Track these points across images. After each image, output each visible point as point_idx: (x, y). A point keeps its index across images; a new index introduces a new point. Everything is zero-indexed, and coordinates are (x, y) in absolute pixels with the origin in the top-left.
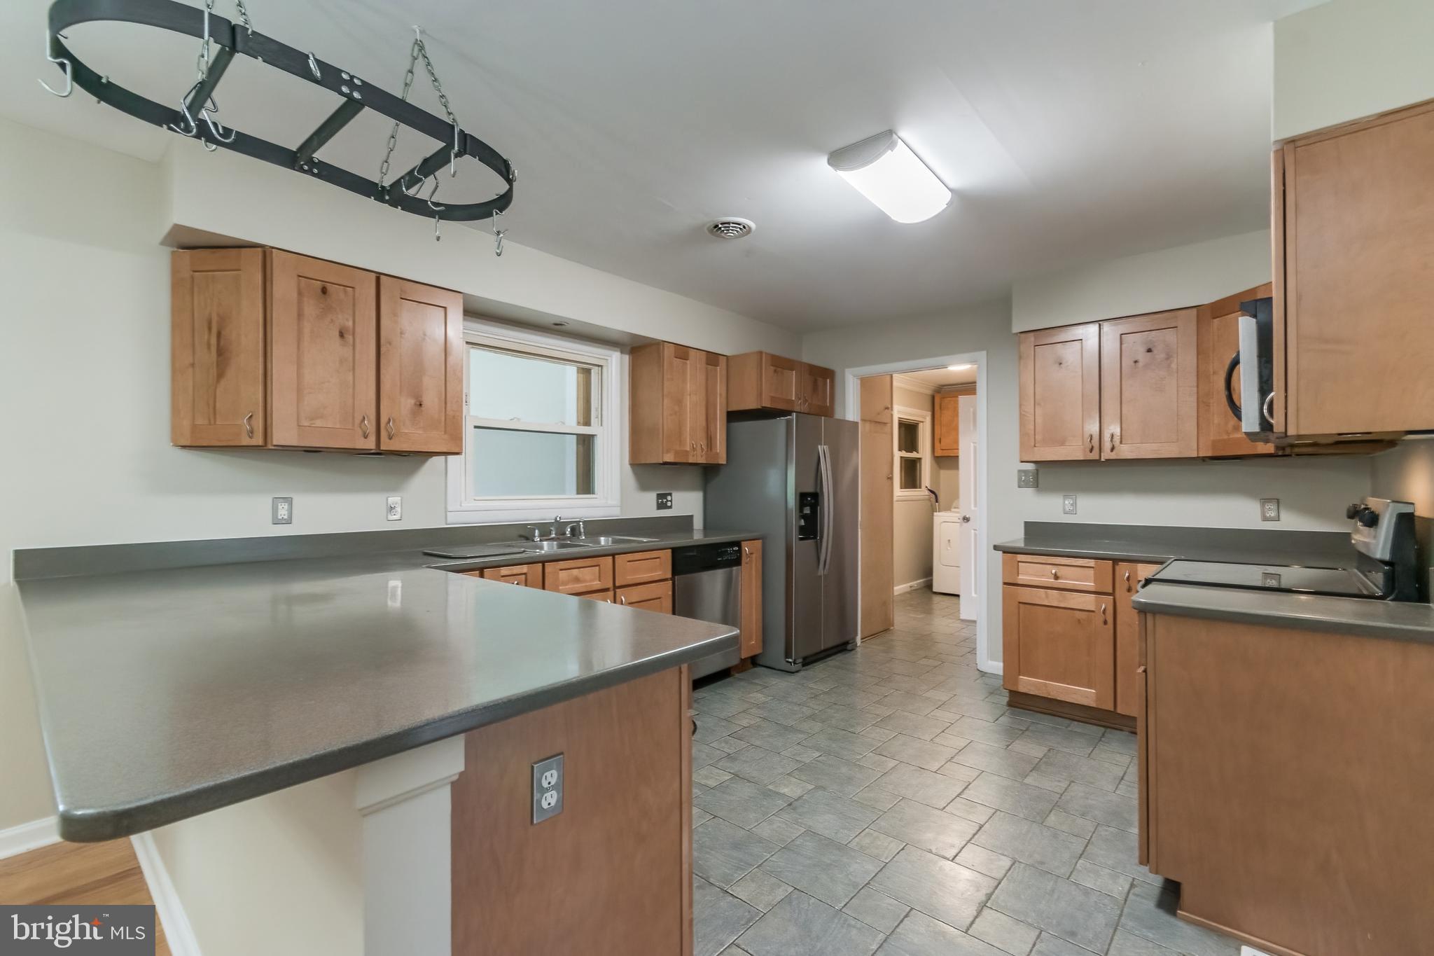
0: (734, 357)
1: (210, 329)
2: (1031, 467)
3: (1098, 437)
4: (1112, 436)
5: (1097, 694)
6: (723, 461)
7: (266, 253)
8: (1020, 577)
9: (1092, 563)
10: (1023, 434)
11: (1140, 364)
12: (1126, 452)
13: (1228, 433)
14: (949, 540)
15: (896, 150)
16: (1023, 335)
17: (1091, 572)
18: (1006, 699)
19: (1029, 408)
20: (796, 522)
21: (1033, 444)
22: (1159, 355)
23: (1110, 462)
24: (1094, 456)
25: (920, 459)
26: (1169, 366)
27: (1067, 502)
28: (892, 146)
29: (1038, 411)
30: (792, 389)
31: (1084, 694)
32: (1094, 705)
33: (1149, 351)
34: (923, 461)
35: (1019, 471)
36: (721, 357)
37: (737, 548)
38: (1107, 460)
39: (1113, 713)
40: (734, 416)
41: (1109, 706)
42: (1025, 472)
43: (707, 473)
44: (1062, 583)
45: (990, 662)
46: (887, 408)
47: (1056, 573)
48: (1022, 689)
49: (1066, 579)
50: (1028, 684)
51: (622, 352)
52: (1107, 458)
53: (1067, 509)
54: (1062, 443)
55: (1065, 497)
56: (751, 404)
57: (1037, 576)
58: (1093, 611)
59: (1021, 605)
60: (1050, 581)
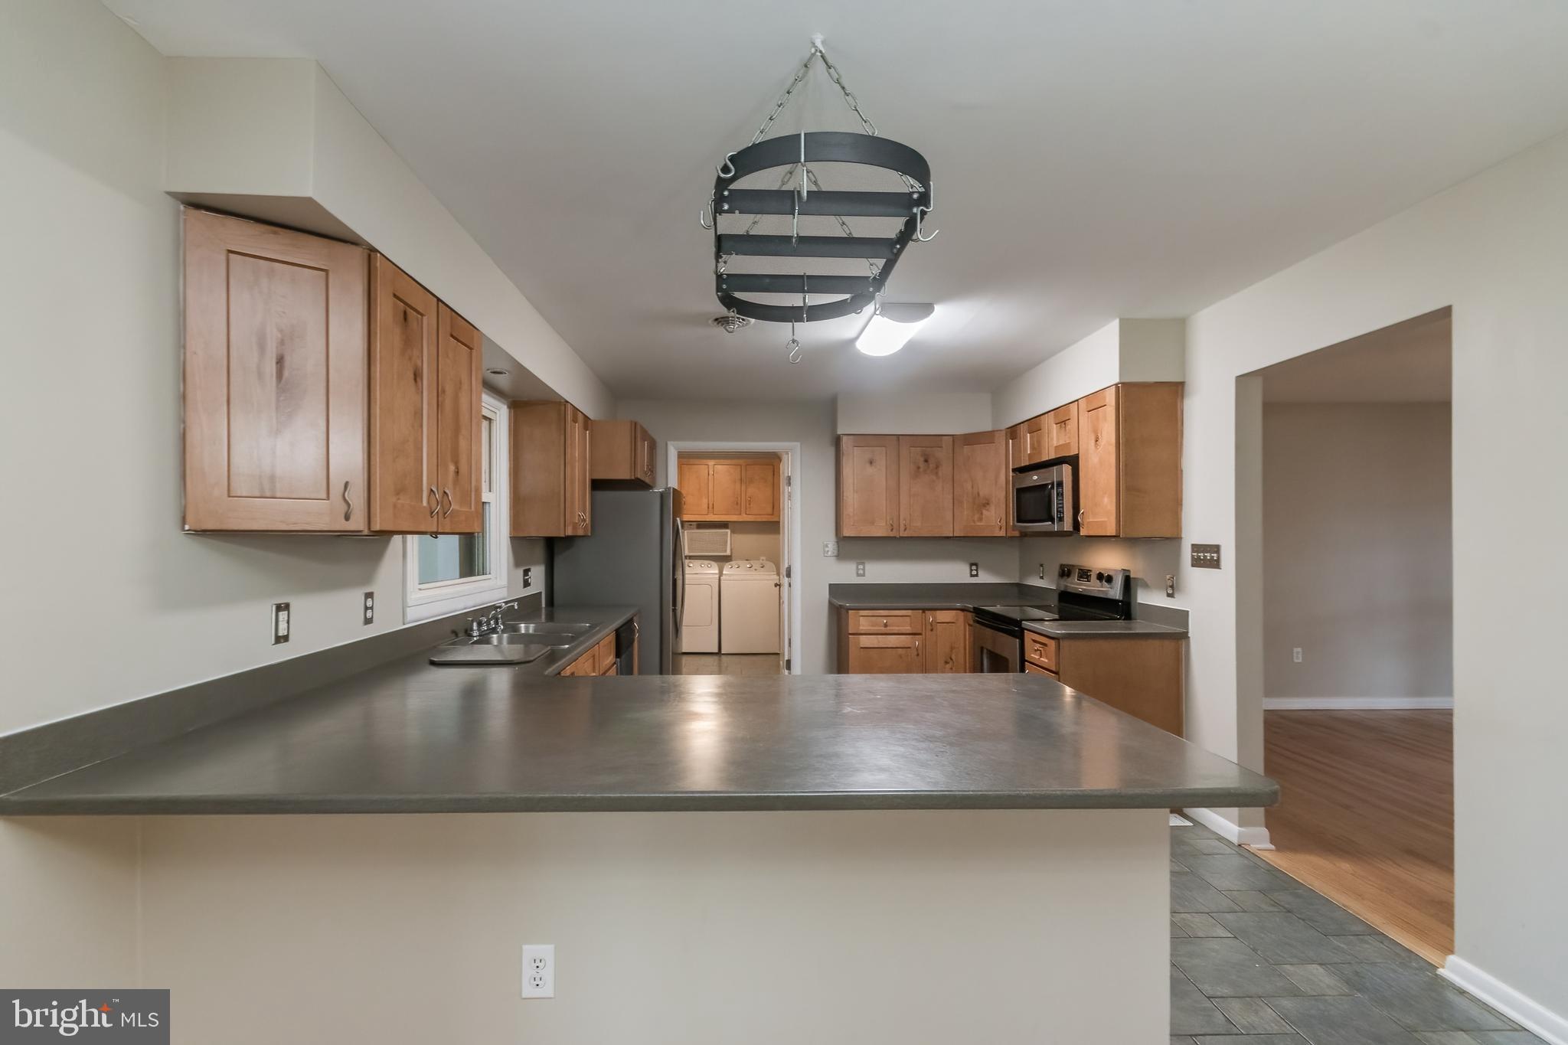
0: (595, 421)
4: (905, 520)
6: (589, 534)
7: (371, 257)
8: (861, 628)
9: (909, 612)
11: (921, 470)
12: (913, 531)
13: (974, 521)
16: (845, 437)
17: (908, 619)
19: (850, 494)
21: (852, 523)
22: (932, 464)
23: (902, 539)
24: (895, 534)
26: (937, 473)
27: (859, 567)
33: (926, 460)
38: (900, 537)
43: (551, 548)
44: (889, 629)
47: (886, 622)
49: (893, 626)
51: (507, 405)
52: (902, 535)
53: (857, 572)
54: (871, 523)
55: (858, 564)
56: (623, 473)
57: (872, 626)
58: (909, 648)
60: (883, 629)
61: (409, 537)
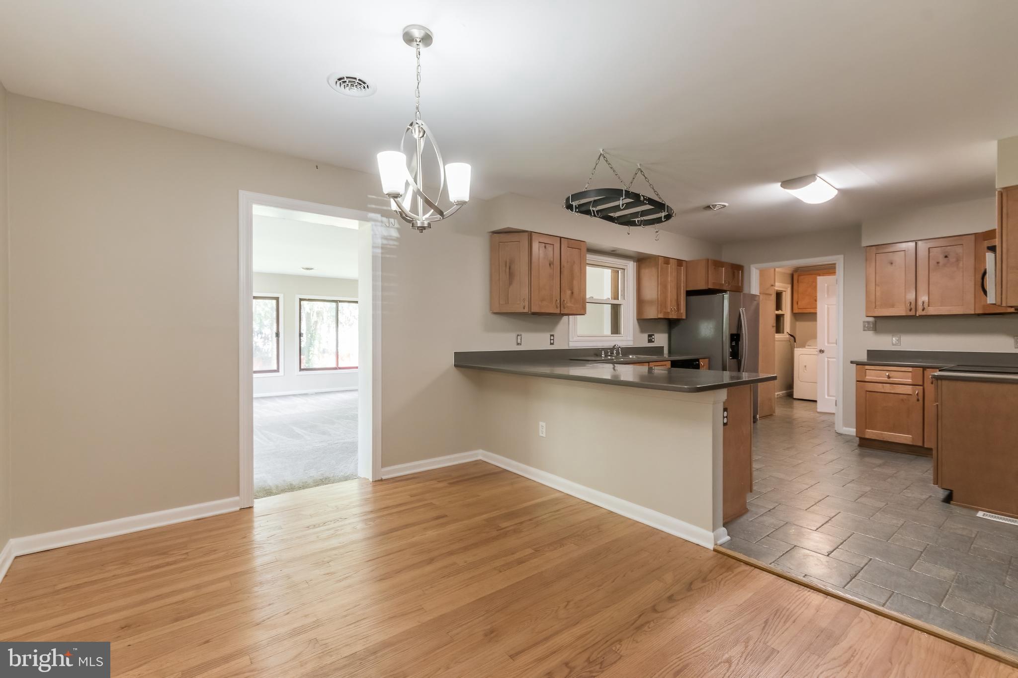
0: (691, 261)
1: (506, 266)
2: (871, 319)
3: (914, 303)
4: (923, 303)
5: (913, 439)
6: (684, 317)
7: (530, 234)
8: (867, 377)
9: (910, 369)
10: (868, 301)
11: (941, 264)
12: (932, 311)
14: (805, 366)
15: (816, 181)
16: (868, 248)
17: (910, 374)
18: (858, 443)
19: (872, 286)
20: (727, 349)
21: (874, 306)
22: (952, 259)
23: (922, 317)
24: (912, 313)
25: (783, 315)
26: (958, 265)
27: (894, 339)
28: (815, 180)
29: (878, 288)
30: (723, 278)
31: (904, 438)
32: (911, 444)
33: (946, 257)
34: (785, 316)
35: (864, 322)
36: (671, 259)
37: (697, 363)
38: (920, 316)
39: (922, 447)
40: (689, 293)
41: (920, 444)
42: (868, 322)
43: (671, 324)
44: (892, 380)
45: (844, 428)
46: (772, 286)
47: (888, 375)
48: (867, 436)
49: (895, 378)
50: (871, 433)
51: (634, 261)
52: (920, 314)
53: (894, 343)
54: (893, 306)
55: (893, 336)
56: (702, 286)
57: (877, 377)
58: (911, 395)
59: (867, 392)
60: (885, 379)
61: (570, 316)
